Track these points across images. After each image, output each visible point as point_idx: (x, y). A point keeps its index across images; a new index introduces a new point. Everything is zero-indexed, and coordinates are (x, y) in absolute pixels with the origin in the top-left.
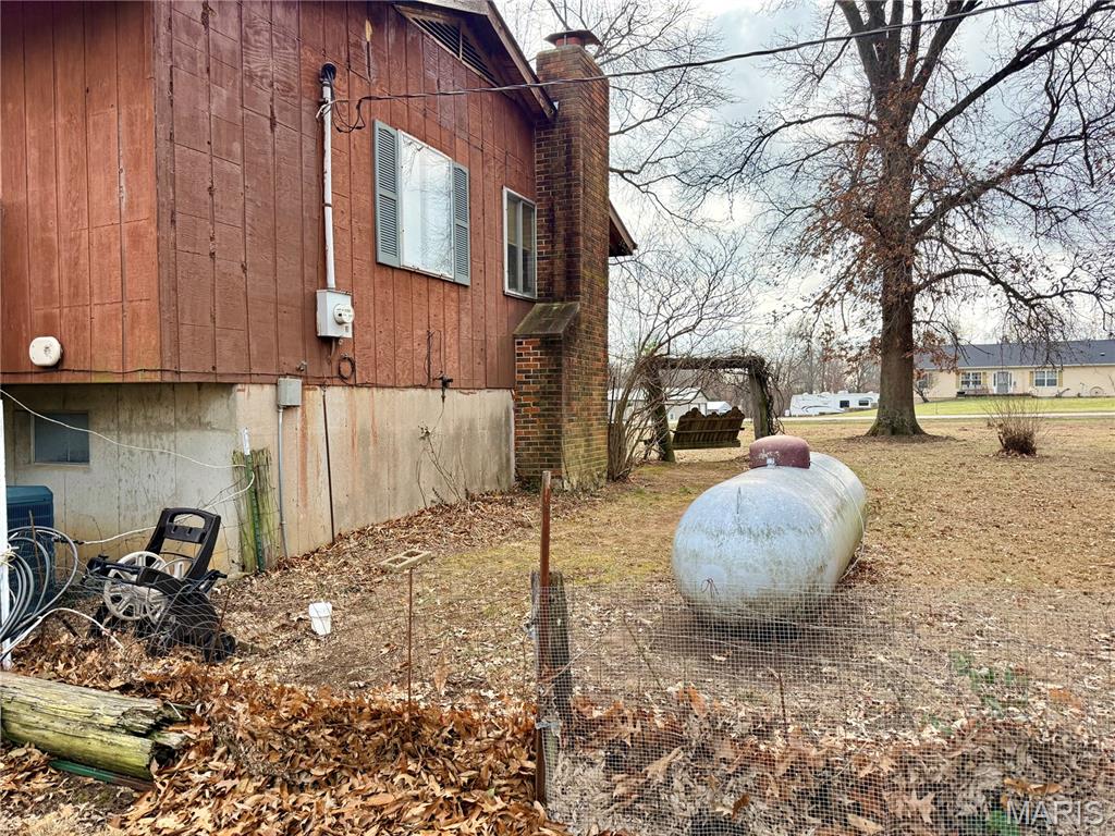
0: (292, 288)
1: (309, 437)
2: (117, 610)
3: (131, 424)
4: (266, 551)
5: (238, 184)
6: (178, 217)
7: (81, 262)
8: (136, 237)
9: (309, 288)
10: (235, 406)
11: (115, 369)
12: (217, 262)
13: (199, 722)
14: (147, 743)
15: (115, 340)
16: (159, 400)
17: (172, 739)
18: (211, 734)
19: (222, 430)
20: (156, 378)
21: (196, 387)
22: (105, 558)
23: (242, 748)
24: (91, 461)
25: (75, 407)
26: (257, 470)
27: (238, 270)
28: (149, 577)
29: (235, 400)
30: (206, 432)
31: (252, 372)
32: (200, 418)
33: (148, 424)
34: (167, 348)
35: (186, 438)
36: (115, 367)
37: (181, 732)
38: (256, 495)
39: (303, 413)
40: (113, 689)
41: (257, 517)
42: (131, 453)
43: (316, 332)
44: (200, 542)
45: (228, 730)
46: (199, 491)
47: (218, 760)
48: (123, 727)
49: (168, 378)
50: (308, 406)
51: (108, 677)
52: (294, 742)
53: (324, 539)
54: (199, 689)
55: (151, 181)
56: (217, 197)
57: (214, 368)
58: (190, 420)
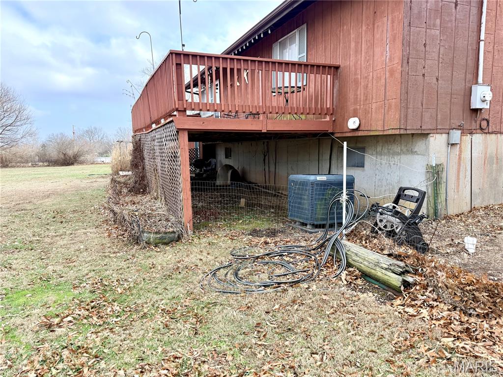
0: (459, 86)
1: (462, 159)
2: (381, 225)
3: (381, 152)
4: (439, 210)
5: (437, 39)
6: (410, 60)
7: (369, 85)
8: (392, 72)
9: (468, 85)
10: (429, 144)
11: (380, 129)
12: (426, 78)
13: (420, 275)
14: (400, 278)
15: (381, 117)
16: (394, 141)
17: (410, 279)
18: (426, 281)
19: (422, 155)
20: (397, 132)
21: (411, 136)
22: (378, 204)
23: (441, 291)
24: (365, 166)
25: (360, 145)
26: (438, 173)
27: (435, 80)
28: (397, 214)
29: (429, 141)
30: (415, 156)
31: (438, 128)
32: (412, 149)
33: (389, 152)
34: (402, 119)
35: (405, 158)
36: (380, 128)
37: (413, 277)
38: (436, 185)
39: (460, 147)
40: (385, 254)
41: (436, 194)
42: (381, 164)
43: (470, 107)
44: (416, 202)
45: (434, 282)
46: (410, 181)
47: (429, 293)
48: (390, 269)
49: (402, 132)
50: (463, 144)
51: (382, 250)
52: (467, 294)
53: (466, 208)
54: (420, 262)
55: (400, 46)
56: (427, 48)
57: (421, 127)
58: (408, 150)
